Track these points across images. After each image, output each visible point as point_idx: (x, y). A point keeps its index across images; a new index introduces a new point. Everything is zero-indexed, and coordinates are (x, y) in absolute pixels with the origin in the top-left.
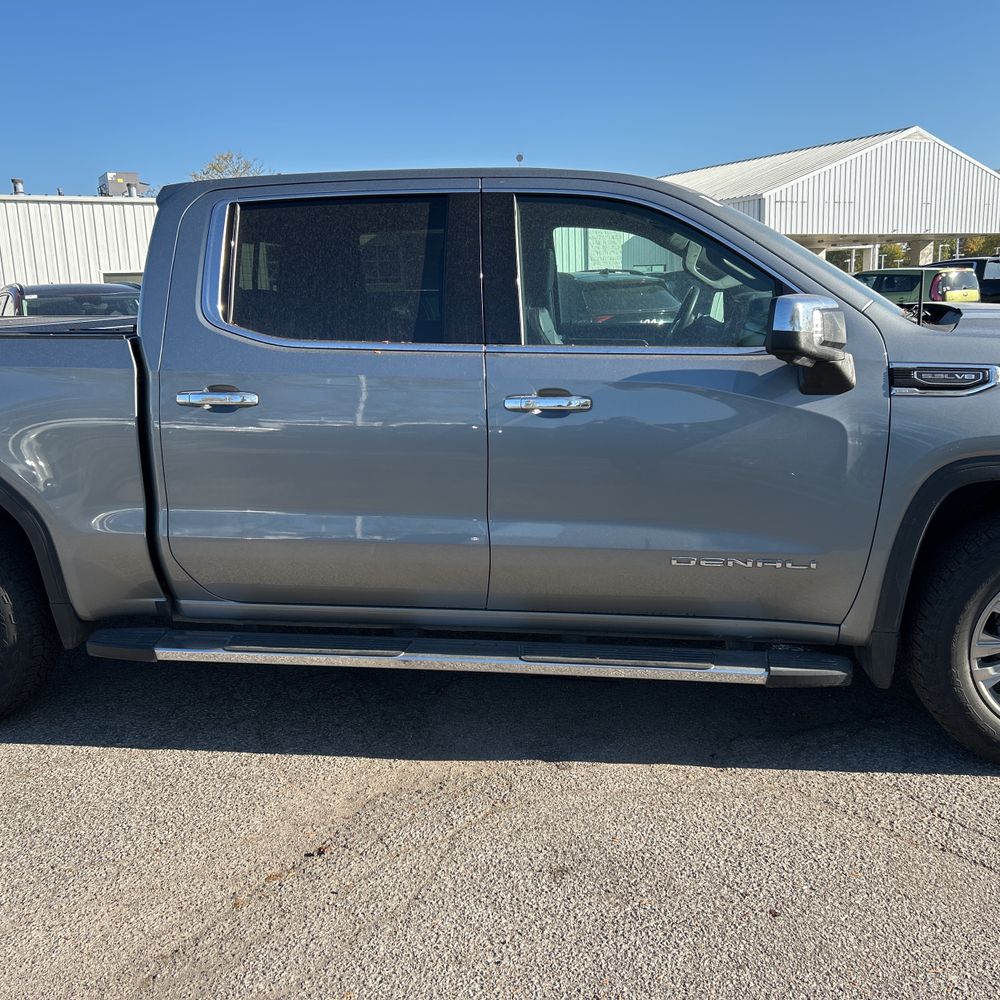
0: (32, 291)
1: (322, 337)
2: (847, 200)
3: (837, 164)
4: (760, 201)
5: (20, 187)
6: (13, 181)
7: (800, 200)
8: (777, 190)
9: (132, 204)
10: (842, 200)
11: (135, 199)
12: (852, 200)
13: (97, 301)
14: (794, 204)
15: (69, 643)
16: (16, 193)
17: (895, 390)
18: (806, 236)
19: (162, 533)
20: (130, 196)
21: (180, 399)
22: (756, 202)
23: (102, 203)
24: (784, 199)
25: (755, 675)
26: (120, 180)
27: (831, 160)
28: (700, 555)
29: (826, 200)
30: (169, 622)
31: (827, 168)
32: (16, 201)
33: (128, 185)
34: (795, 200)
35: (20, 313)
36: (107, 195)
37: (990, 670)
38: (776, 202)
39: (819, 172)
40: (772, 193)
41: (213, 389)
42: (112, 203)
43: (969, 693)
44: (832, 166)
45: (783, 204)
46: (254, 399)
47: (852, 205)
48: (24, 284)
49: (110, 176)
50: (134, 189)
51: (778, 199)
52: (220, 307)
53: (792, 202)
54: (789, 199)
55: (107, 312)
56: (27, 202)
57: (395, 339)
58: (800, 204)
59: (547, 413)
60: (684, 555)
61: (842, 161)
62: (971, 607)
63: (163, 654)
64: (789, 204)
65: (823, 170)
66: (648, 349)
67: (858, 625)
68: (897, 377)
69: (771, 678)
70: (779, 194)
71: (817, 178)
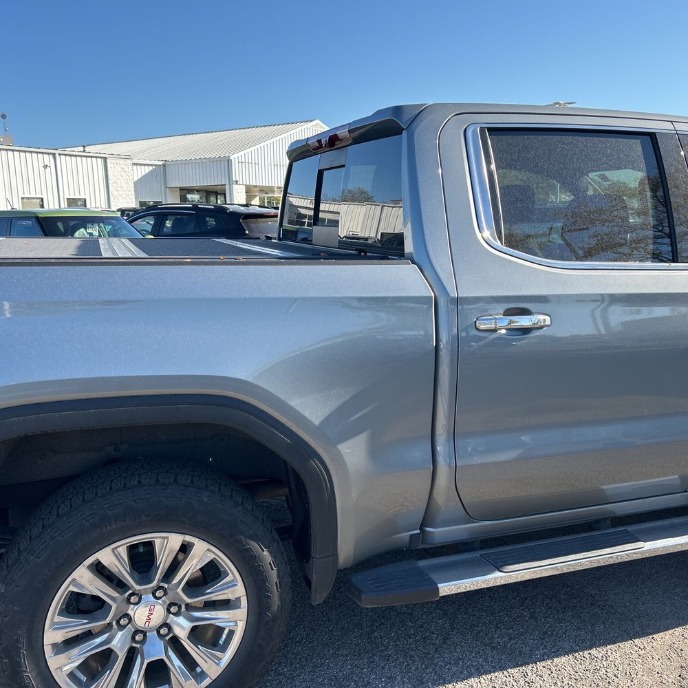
2: (282, 164)
4: (229, 161)
7: (253, 162)
8: (239, 154)
10: (279, 164)
12: (284, 164)
14: (250, 165)
22: (226, 162)
24: (243, 161)
29: (269, 163)
31: (268, 142)
34: (250, 162)
38: (239, 162)
39: (263, 144)
40: (235, 156)
45: (243, 164)
46: (546, 320)
51: (240, 160)
53: (249, 163)
54: (247, 161)
58: (253, 165)
64: (247, 164)
70: (240, 157)
71: (262, 148)
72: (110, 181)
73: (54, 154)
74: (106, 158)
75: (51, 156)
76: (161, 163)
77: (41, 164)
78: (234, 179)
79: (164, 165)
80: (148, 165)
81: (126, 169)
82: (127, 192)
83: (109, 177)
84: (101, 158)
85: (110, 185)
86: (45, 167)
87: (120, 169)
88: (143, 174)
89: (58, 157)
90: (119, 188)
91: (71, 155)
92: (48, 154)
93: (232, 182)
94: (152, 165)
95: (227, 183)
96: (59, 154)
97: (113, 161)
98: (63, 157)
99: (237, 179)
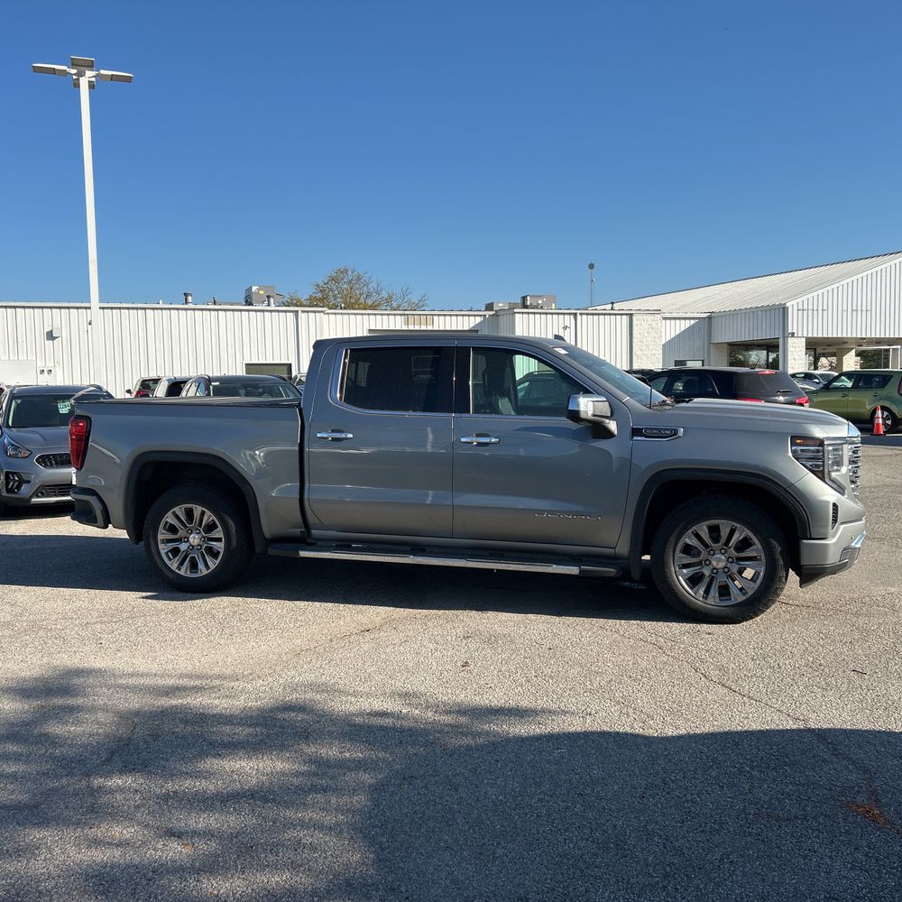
0: (216, 379)
1: (383, 409)
2: (864, 309)
3: (854, 278)
4: (784, 309)
5: (190, 299)
6: (185, 294)
7: (820, 308)
8: (799, 300)
9: (271, 311)
10: (859, 309)
11: (273, 307)
12: (869, 308)
13: (256, 387)
14: (815, 312)
15: (259, 549)
16: (186, 303)
17: (635, 438)
18: (828, 338)
19: (306, 496)
20: (269, 305)
21: (319, 435)
22: (781, 310)
23: (248, 311)
24: (805, 307)
25: (574, 570)
26: (261, 292)
27: (849, 275)
28: (549, 512)
29: (844, 308)
30: (306, 540)
31: (845, 282)
32: (186, 309)
33: (268, 296)
34: (815, 308)
35: (209, 394)
36: (251, 304)
37: (685, 571)
39: (837, 285)
40: (794, 302)
41: (333, 431)
42: (256, 311)
43: (674, 582)
44: (849, 280)
45: (805, 313)
46: (351, 436)
47: (869, 313)
48: (211, 375)
49: (254, 289)
50: (272, 300)
51: (800, 307)
52: (338, 395)
53: (813, 310)
54: (810, 307)
55: (260, 395)
56: (194, 310)
57: (414, 410)
58: (820, 312)
59: (480, 444)
60: (541, 512)
61: (859, 276)
62: (672, 539)
63: (303, 554)
64: (810, 312)
65: (842, 283)
66: (526, 417)
67: (623, 548)
68: (636, 432)
69: (581, 571)
70: (801, 303)
71: (835, 291)
72: (634, 340)
73: (576, 314)
74: (632, 314)
75: (572, 316)
76: (705, 315)
77: (561, 326)
78: (790, 331)
79: (710, 318)
80: (690, 319)
81: (654, 325)
82: (654, 351)
83: (634, 335)
84: (626, 314)
85: (634, 344)
86: (565, 328)
87: (646, 326)
88: (683, 329)
89: (579, 317)
90: (644, 348)
91: (593, 314)
92: (570, 314)
93: (787, 335)
94: (694, 318)
95: (781, 336)
96: (581, 314)
97: (640, 317)
98: (584, 317)
99: (795, 331)
